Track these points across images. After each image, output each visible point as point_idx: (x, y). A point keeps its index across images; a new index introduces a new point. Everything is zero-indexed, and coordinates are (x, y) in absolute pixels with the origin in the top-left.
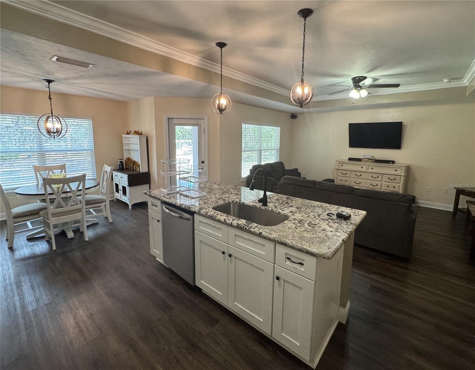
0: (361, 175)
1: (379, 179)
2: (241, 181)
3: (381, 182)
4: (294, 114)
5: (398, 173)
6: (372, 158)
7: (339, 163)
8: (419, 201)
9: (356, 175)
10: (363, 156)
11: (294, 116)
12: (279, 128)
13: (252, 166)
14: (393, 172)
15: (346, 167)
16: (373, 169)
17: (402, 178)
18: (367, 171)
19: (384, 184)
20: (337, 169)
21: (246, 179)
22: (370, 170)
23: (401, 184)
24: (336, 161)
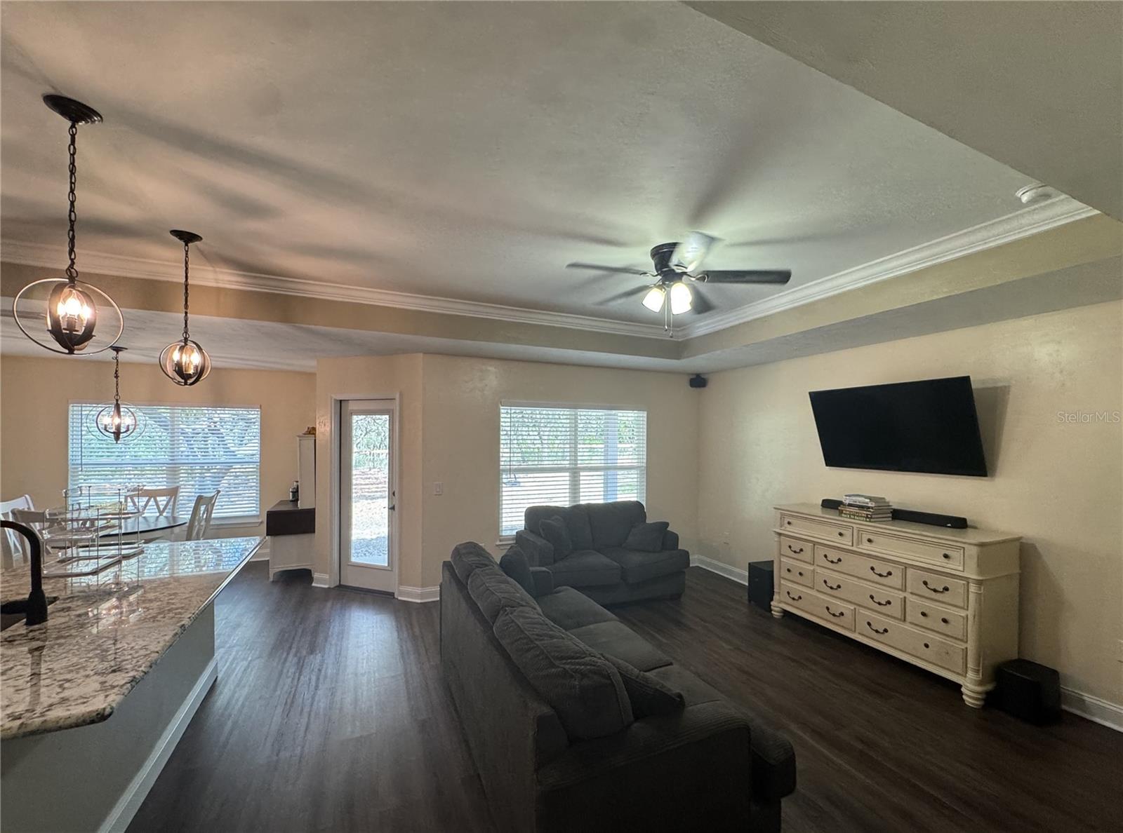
0: (839, 560)
1: (895, 580)
2: (497, 546)
3: (902, 595)
4: (703, 377)
5: (954, 566)
6: (870, 505)
7: (782, 514)
8: (1087, 697)
9: (826, 556)
10: (846, 496)
11: (698, 381)
12: (645, 414)
13: (524, 510)
14: (938, 562)
15: (798, 529)
16: (873, 544)
17: (973, 588)
18: (854, 548)
19: (910, 601)
20: (780, 534)
21: (513, 540)
22: (865, 547)
23: (970, 613)
24: (775, 508)
